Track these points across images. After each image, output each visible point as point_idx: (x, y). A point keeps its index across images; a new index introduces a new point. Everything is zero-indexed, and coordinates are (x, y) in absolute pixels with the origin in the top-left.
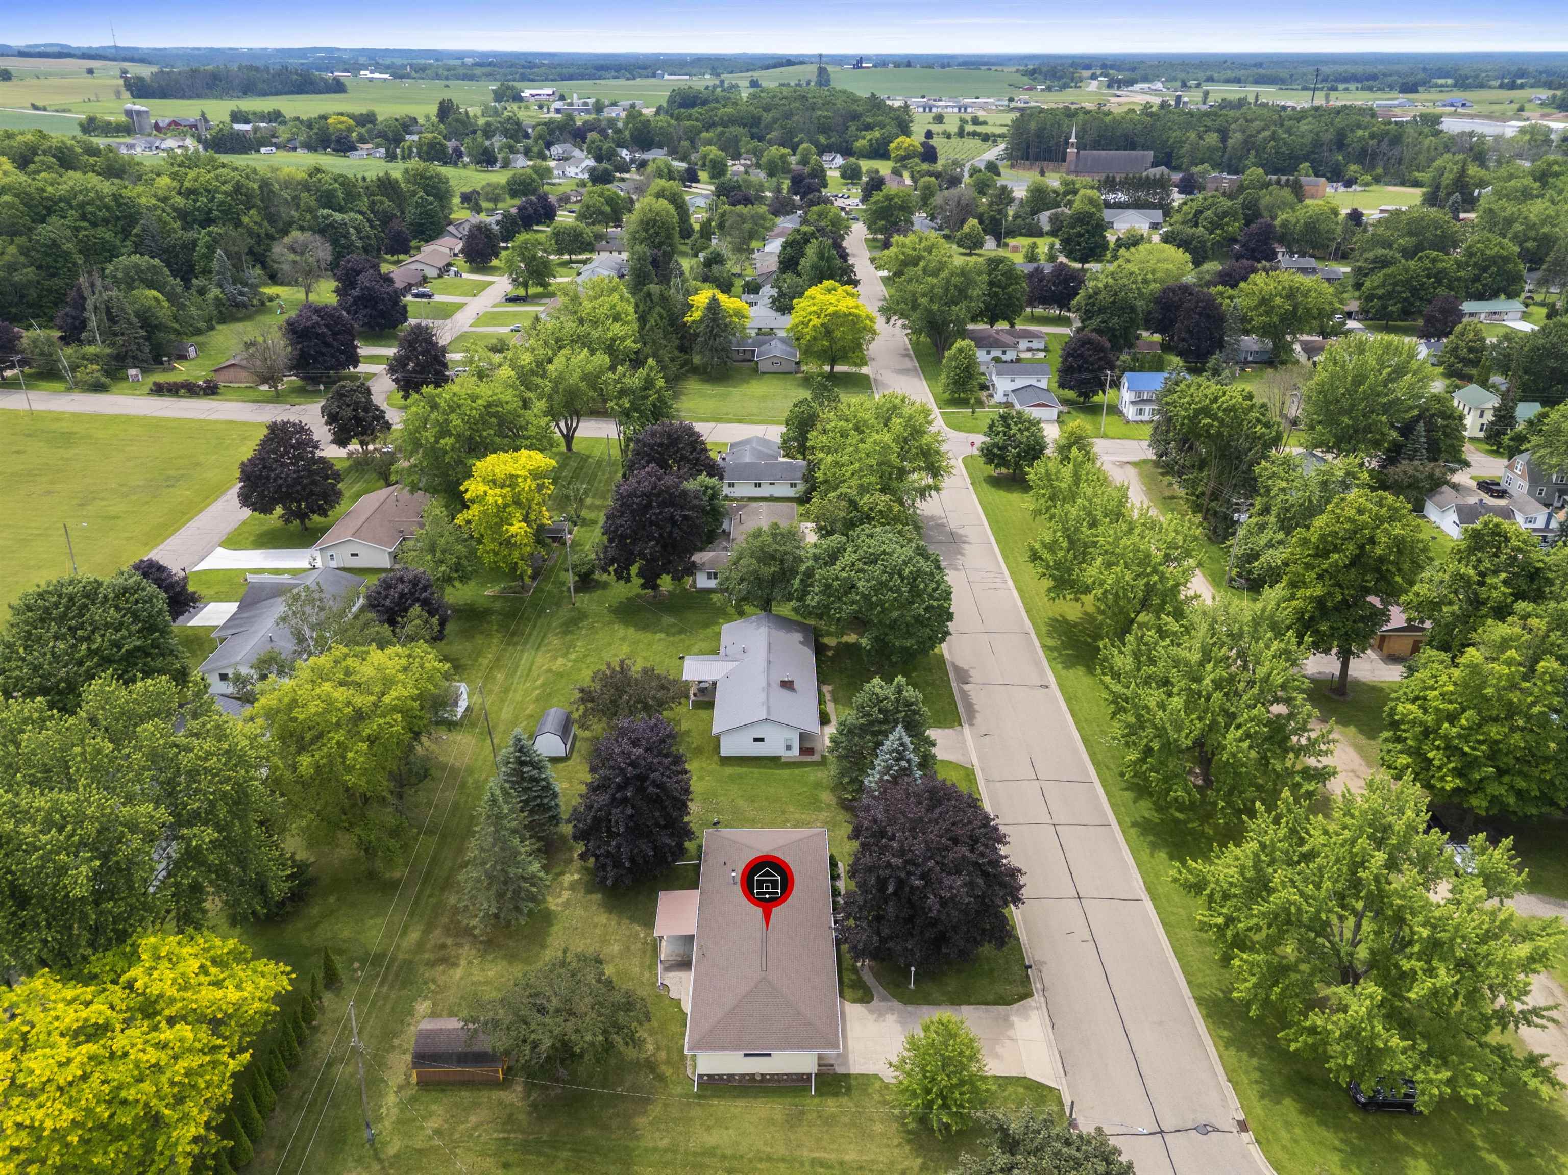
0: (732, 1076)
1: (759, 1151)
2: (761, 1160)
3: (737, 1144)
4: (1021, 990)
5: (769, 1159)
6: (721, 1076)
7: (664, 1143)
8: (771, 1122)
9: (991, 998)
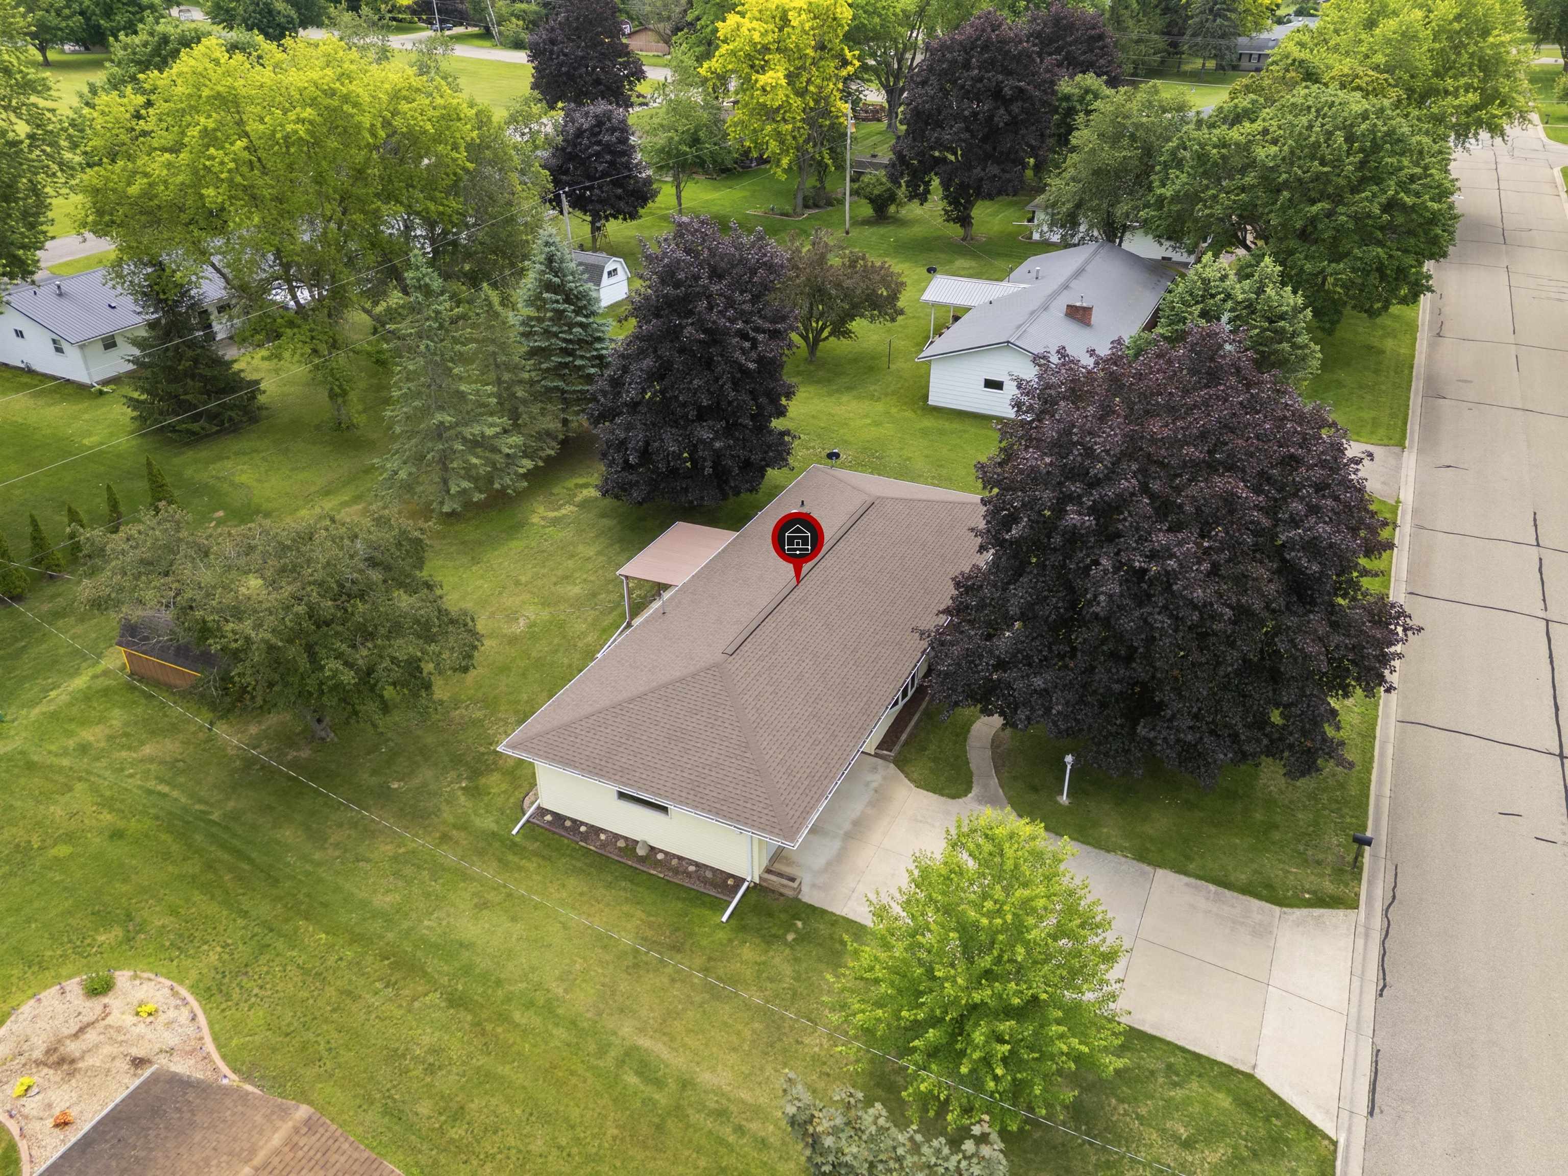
0: (596, 831)
1: (538, 986)
2: (530, 1005)
3: (510, 954)
4: (1329, 887)
5: (549, 1009)
6: (576, 823)
7: (383, 901)
8: (604, 942)
9: (1243, 877)
